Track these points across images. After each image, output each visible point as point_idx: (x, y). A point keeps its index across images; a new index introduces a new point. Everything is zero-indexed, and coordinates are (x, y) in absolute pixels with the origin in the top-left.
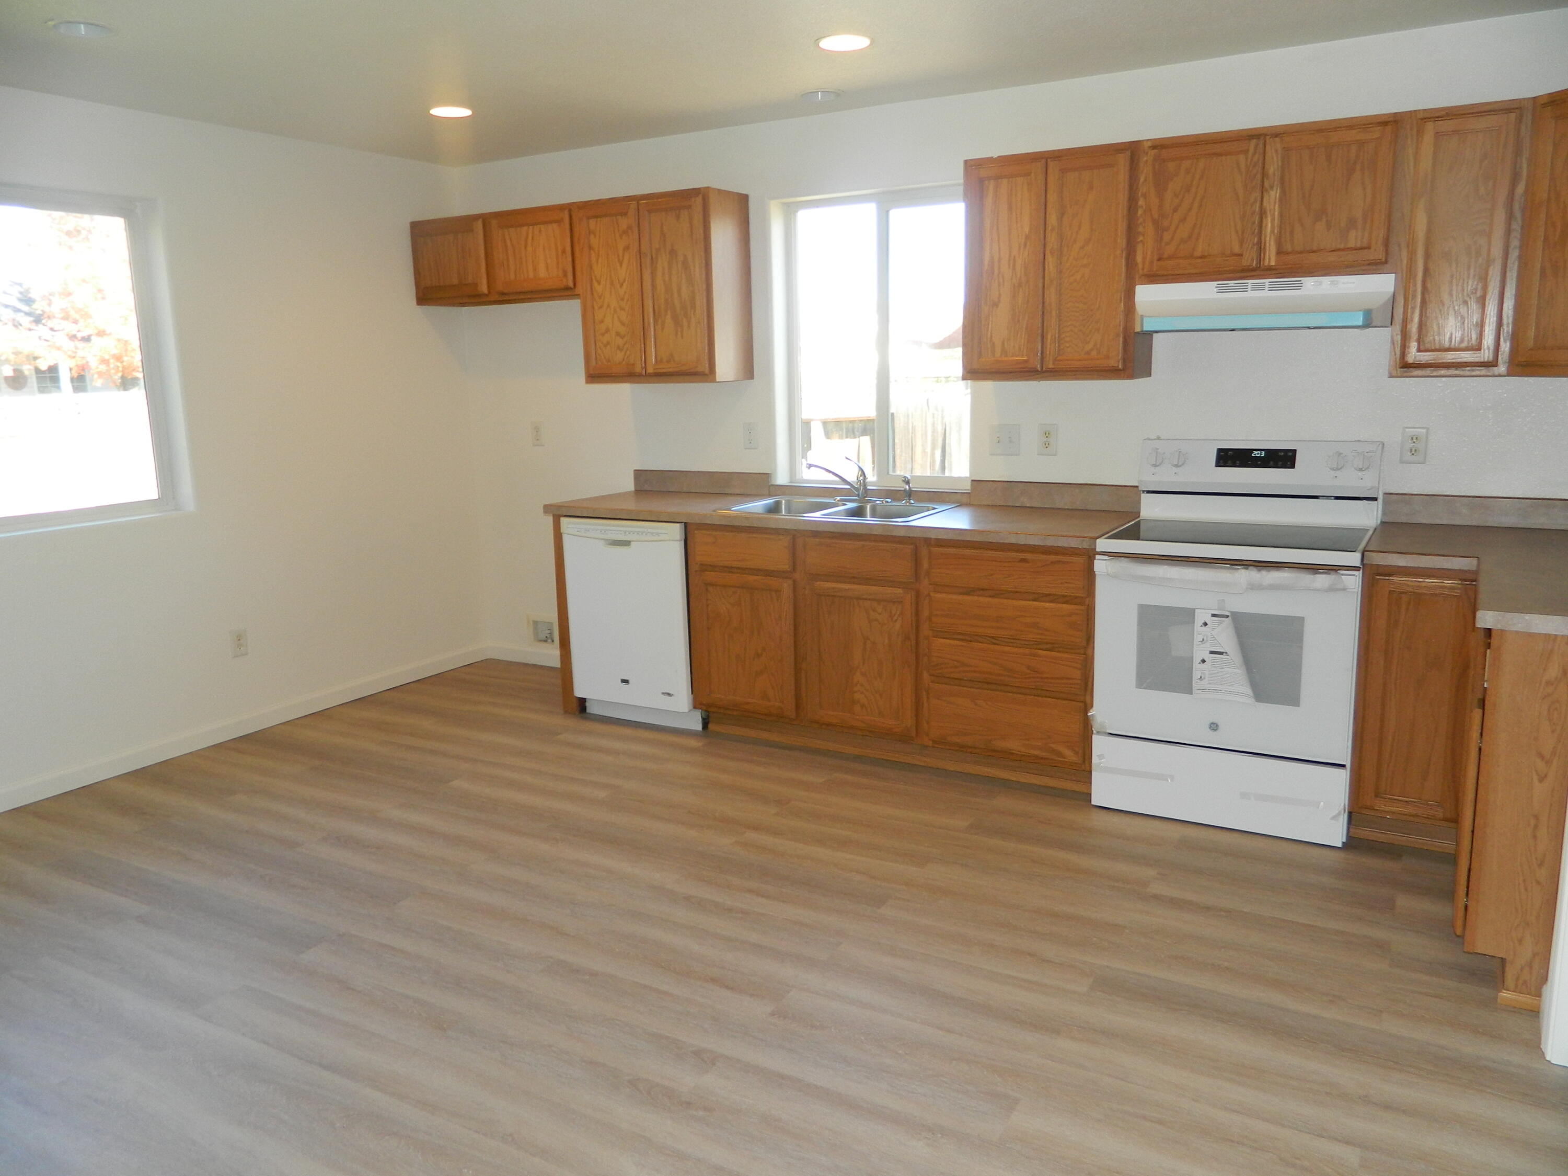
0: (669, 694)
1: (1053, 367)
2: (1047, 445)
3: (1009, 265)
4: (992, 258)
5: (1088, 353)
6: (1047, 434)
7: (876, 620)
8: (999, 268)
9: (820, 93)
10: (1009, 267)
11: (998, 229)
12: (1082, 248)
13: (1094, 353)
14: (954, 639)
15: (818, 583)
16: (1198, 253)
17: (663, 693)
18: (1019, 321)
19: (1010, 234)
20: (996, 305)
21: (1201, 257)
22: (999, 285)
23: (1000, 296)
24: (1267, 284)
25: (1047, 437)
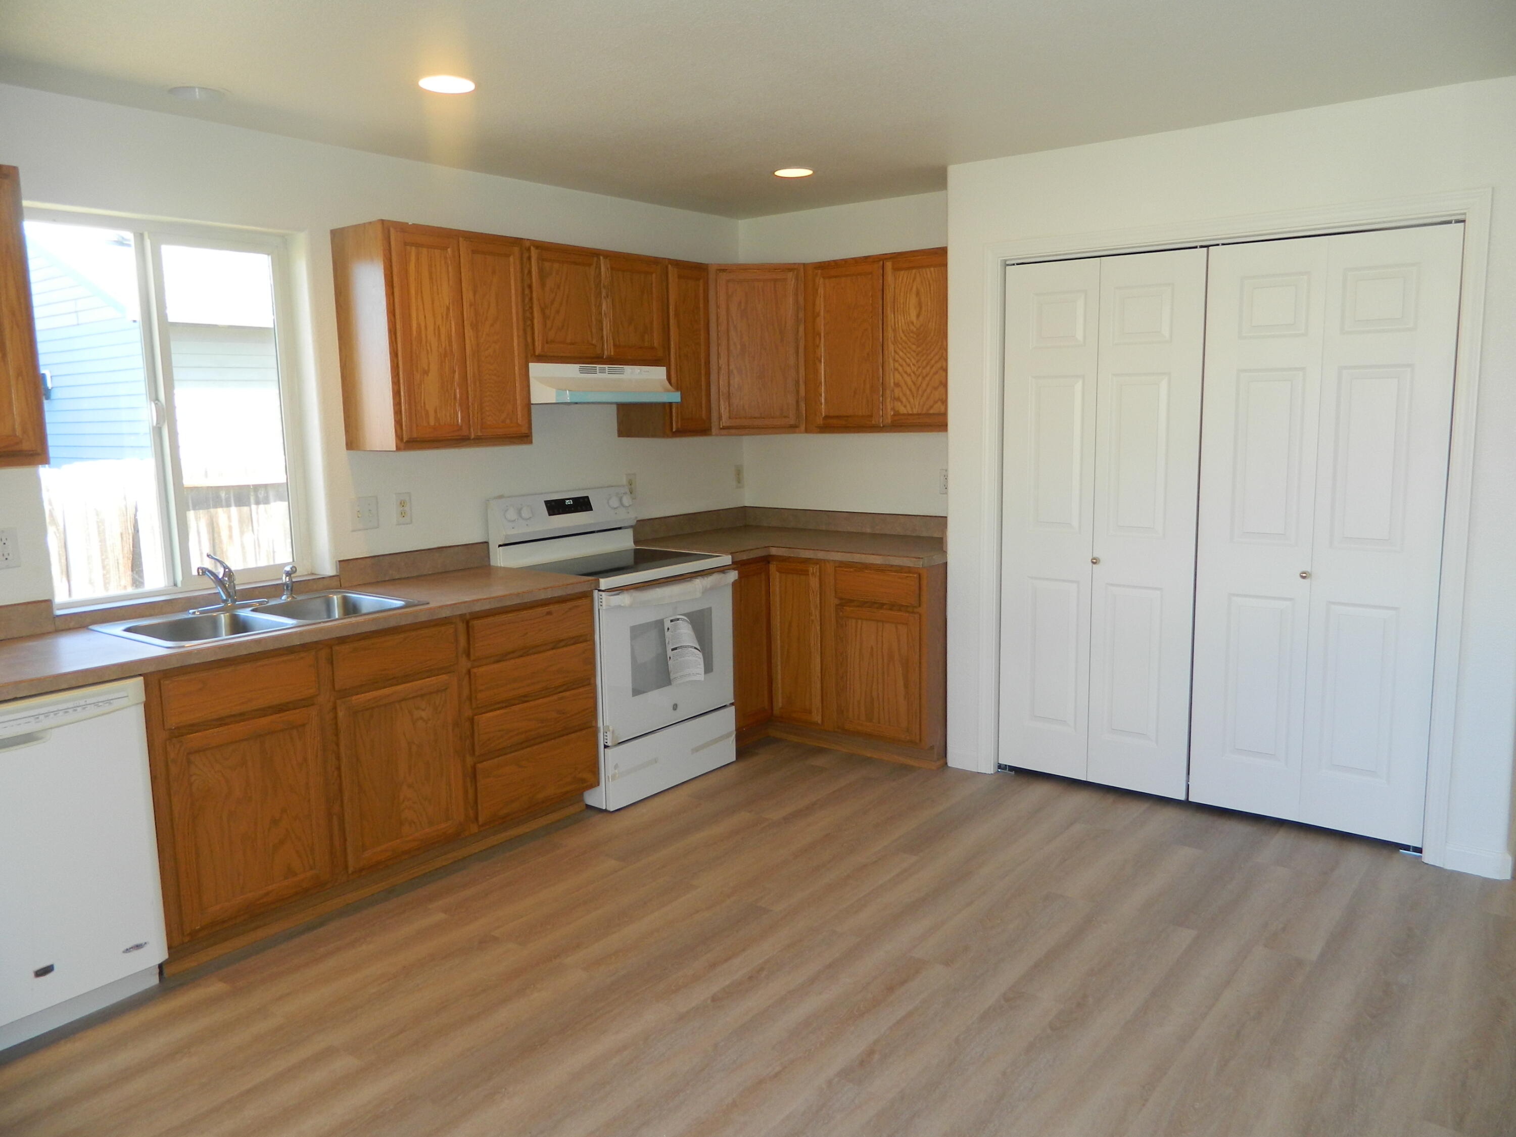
0: (138, 947)
1: (481, 435)
2: (403, 514)
3: (435, 333)
4: (419, 325)
5: (503, 422)
6: (402, 504)
7: (421, 718)
8: (426, 337)
9: (197, 90)
10: (435, 336)
11: (422, 297)
12: (492, 325)
13: (508, 421)
14: (495, 710)
15: (354, 698)
16: (568, 341)
17: (127, 951)
18: (447, 390)
19: (433, 303)
20: (426, 373)
21: (572, 344)
22: (428, 353)
23: (429, 364)
24: (607, 368)
25: (403, 506)
